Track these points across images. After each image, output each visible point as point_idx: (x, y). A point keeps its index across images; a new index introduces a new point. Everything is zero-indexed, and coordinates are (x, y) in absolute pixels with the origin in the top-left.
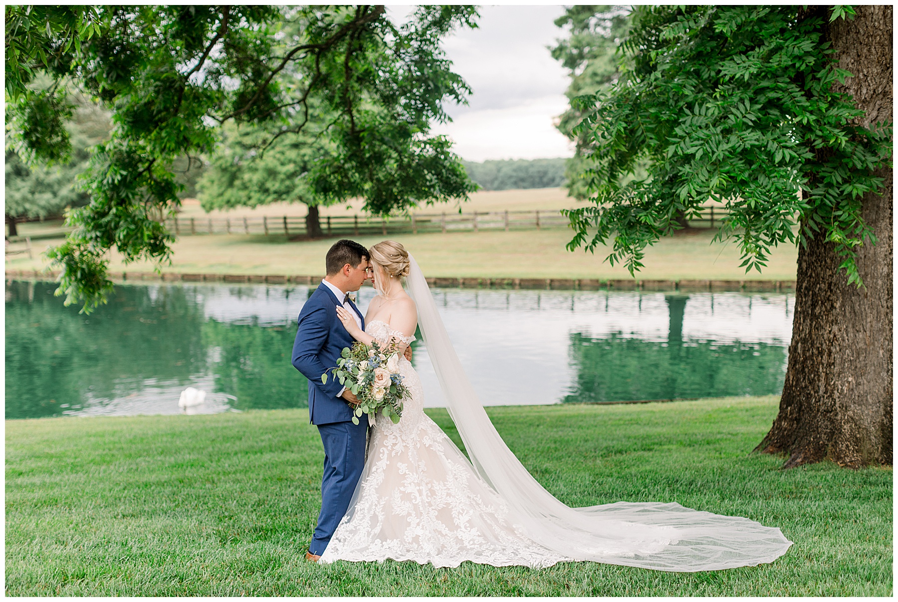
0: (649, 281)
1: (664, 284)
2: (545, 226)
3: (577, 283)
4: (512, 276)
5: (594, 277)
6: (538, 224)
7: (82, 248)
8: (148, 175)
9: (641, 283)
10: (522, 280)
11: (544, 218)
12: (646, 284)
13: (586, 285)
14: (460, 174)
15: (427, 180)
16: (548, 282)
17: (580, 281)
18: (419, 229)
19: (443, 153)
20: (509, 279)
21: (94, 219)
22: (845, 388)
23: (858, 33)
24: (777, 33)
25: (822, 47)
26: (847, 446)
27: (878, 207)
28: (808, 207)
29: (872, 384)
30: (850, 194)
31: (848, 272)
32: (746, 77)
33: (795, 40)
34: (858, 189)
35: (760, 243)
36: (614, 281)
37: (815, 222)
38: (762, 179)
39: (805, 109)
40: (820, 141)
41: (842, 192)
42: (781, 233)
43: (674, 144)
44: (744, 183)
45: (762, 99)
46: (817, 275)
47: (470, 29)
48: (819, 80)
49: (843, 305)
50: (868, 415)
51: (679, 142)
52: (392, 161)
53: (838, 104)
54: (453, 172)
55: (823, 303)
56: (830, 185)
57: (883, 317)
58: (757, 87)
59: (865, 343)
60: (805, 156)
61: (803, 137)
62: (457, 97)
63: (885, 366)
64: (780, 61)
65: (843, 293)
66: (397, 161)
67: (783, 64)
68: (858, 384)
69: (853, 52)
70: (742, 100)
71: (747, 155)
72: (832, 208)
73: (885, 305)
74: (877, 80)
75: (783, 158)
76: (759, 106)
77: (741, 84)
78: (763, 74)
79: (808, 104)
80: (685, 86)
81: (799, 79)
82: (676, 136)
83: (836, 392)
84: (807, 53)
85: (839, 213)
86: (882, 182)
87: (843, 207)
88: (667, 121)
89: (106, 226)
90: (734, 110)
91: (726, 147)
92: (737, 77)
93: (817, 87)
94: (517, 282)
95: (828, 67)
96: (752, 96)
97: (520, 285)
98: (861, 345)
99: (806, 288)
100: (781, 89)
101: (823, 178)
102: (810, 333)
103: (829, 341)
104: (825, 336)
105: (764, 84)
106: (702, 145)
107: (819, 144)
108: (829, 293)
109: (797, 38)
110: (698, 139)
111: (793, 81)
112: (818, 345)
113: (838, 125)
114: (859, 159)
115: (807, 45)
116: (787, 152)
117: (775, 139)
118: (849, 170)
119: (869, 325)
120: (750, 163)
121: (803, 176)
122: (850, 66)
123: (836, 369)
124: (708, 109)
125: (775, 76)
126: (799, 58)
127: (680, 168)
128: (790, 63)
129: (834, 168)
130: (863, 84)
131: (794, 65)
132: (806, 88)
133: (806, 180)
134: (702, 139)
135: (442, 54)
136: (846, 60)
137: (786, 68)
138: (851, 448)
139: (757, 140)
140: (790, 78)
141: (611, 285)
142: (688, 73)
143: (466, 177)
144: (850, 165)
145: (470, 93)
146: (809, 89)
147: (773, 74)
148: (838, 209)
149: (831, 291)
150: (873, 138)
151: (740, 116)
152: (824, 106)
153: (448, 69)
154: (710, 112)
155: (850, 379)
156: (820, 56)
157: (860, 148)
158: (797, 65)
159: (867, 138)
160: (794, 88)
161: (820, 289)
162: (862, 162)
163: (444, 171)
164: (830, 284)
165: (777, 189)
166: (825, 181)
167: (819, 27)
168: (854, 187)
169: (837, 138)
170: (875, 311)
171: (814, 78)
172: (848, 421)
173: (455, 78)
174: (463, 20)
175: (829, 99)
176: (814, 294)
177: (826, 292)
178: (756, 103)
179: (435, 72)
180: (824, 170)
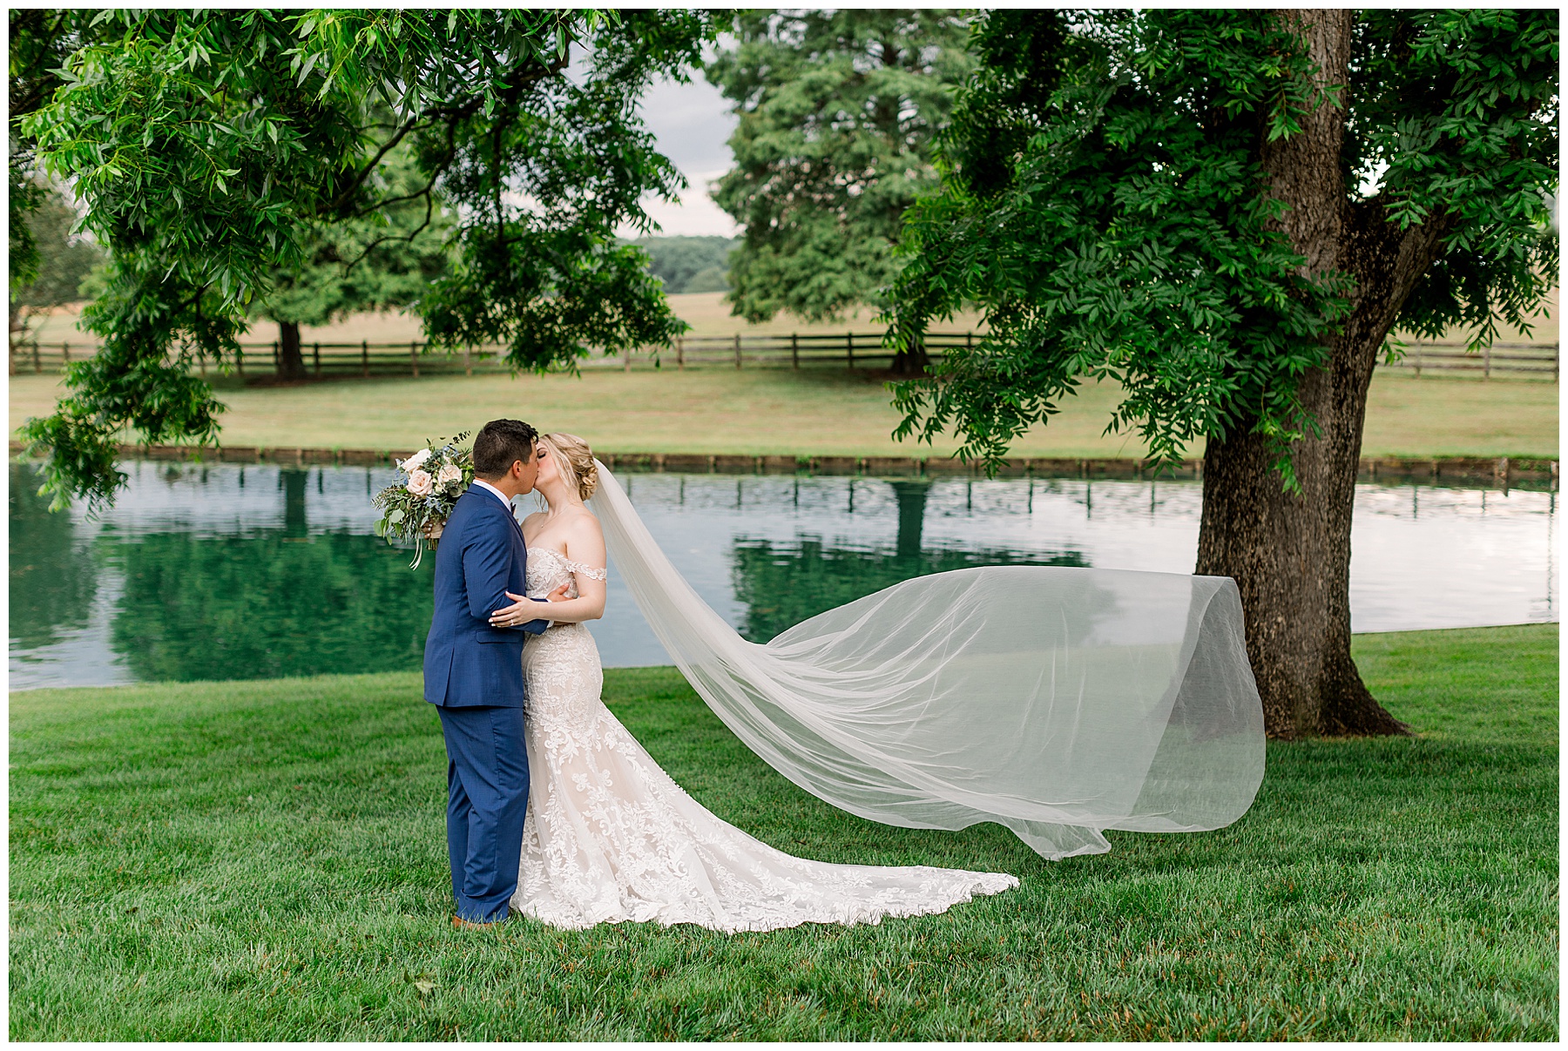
0: (877, 459)
1: (902, 464)
2: (692, 365)
3: (759, 462)
4: (651, 451)
5: (786, 453)
6: (680, 361)
7: (81, 422)
8: (194, 309)
9: (864, 463)
10: (667, 457)
11: (691, 350)
12: (873, 464)
13: (774, 466)
14: (659, 307)
15: (606, 315)
16: (712, 459)
17: (764, 458)
18: (475, 368)
19: (634, 274)
20: (645, 455)
21: (109, 376)
22: (1273, 632)
23: (1297, 149)
24: (1190, 148)
25: (1251, 168)
26: (1277, 711)
27: (1319, 384)
28: (1236, 388)
29: (1308, 624)
30: (1287, 368)
31: (1284, 475)
32: (1154, 210)
33: (1216, 159)
34: (1298, 362)
35: (1173, 436)
36: (820, 458)
37: (1239, 406)
38: (1175, 349)
39: (1230, 254)
40: (1249, 298)
41: (1276, 366)
42: (1199, 423)
43: (1055, 297)
44: (1152, 354)
45: (1174, 239)
46: (1236, 477)
47: (679, 84)
48: (1248, 213)
49: (1270, 518)
50: (1302, 668)
51: (1061, 296)
52: (552, 285)
53: (1271, 247)
54: (648, 302)
55: (1243, 516)
56: (1260, 357)
57: (1323, 534)
58: (1165, 224)
59: (1299, 570)
60: (1230, 318)
61: (1228, 292)
62: (663, 190)
63: (1325, 601)
64: (1199, 186)
65: (1271, 501)
66: (559, 285)
67: (1202, 193)
68: (1290, 626)
69: (1289, 175)
70: (1148, 242)
71: (1155, 317)
72: (1260, 387)
73: (1326, 518)
74: (1320, 213)
75: (1205, 322)
76: (1171, 250)
77: (1147, 218)
78: (1174, 204)
79: (1233, 247)
80: (1062, 215)
81: (1221, 212)
82: (1053, 286)
83: (1260, 637)
84: (1233, 179)
85: (1272, 394)
86: (1326, 353)
87: (1277, 386)
88: (1039, 263)
89: (128, 388)
90: (1136, 254)
91: (1131, 306)
92: (1141, 208)
93: (1244, 223)
94: (660, 460)
95: (1258, 196)
96: (1160, 235)
97: (664, 464)
98: (1294, 572)
99: (1219, 494)
100: (1197, 226)
101: (1251, 347)
102: (1225, 556)
103: (1252, 567)
104: (1247, 561)
105: (1176, 218)
106: (1096, 302)
107: (1248, 301)
108: (1251, 502)
109: (1218, 156)
110: (1090, 294)
111: (1213, 215)
112: (1236, 573)
113: (1273, 277)
114: (1299, 322)
115: (1232, 167)
116: (1209, 313)
117: (1191, 296)
118: (1286, 337)
119: (1304, 545)
120: (1160, 329)
121: (1231, 347)
122: (1285, 193)
123: (1261, 606)
124: (1099, 250)
125: (1190, 208)
126: (1222, 184)
127: (1064, 332)
128: (1211, 191)
129: (1265, 333)
130: (1301, 218)
131: (1215, 195)
132: (1229, 224)
133: (1233, 352)
134: (1097, 295)
135: (638, 123)
136: (1279, 185)
137: (1206, 197)
138: (1282, 713)
139: (1169, 297)
140: (1208, 209)
141: (816, 466)
142: (1066, 197)
143: (667, 311)
144: (1288, 331)
145: (684, 185)
146: (1234, 225)
147: (1186, 204)
148: (1268, 389)
149: (1255, 498)
150: (1317, 293)
151: (1145, 262)
152: (1255, 251)
153: (651, 149)
154: (1102, 254)
155: (1280, 619)
156: (1248, 181)
157: (1299, 306)
158: (1220, 195)
159: (1308, 293)
160: (1213, 224)
161: (1239, 495)
162: (1303, 326)
163: (636, 302)
164: (1253, 490)
165: (1197, 364)
166: (1255, 351)
167: (1247, 141)
168: (1291, 360)
169: (1273, 296)
170: (1312, 527)
171: (1240, 211)
172: (1276, 678)
173: (661, 160)
174: (668, 69)
175: (1262, 241)
176: (1231, 503)
177: (1248, 500)
178: (1167, 244)
179: (632, 153)
180: (1250, 337)
